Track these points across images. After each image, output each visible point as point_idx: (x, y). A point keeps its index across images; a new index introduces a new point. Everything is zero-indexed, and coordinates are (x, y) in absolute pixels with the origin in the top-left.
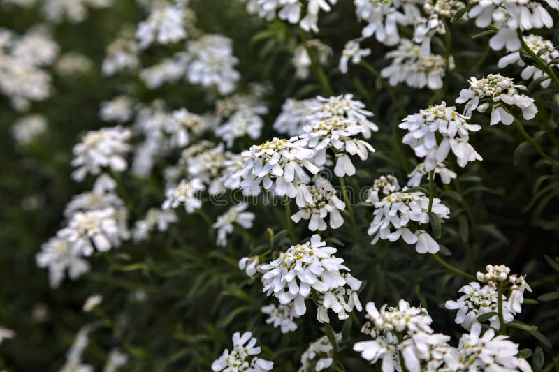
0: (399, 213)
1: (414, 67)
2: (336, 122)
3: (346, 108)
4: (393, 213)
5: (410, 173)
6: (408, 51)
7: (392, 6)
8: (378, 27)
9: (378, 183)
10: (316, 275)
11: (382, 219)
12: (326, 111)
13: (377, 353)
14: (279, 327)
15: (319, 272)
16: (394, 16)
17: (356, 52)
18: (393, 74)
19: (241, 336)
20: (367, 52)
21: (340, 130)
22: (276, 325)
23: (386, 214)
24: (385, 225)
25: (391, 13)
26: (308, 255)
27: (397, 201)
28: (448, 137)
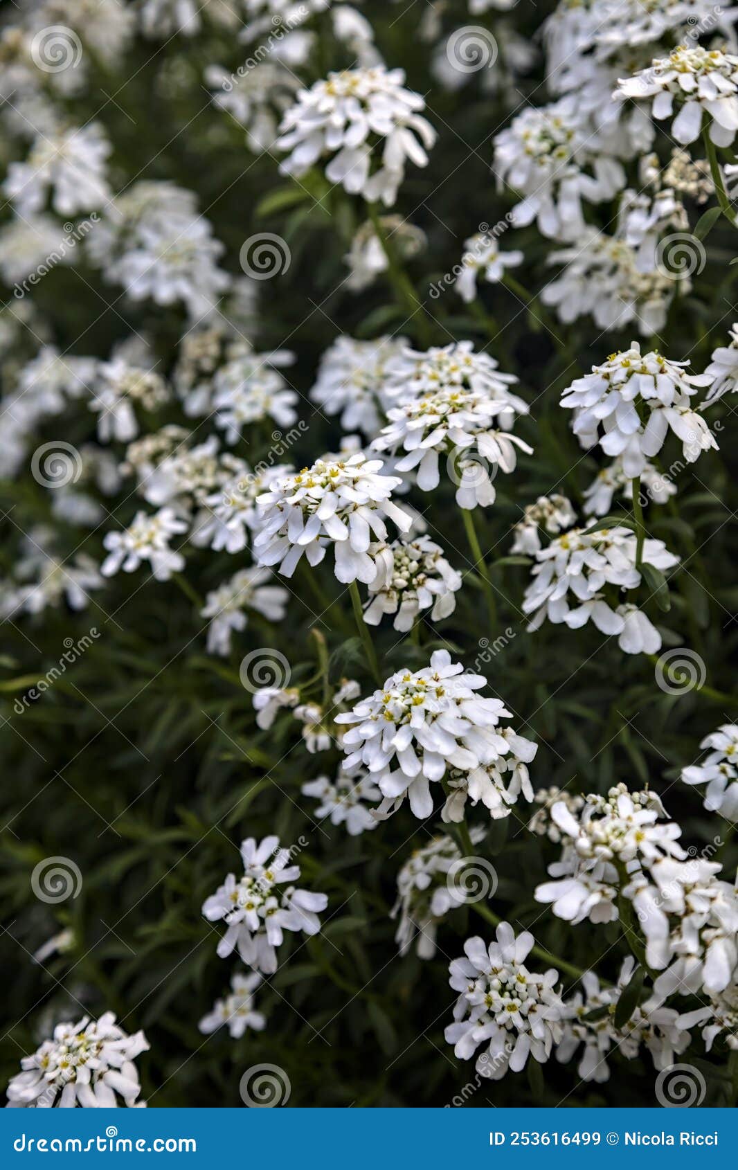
0: (585, 570)
1: (610, 284)
2: (454, 398)
3: (467, 371)
4: (575, 569)
5: (586, 488)
6: (597, 251)
7: (572, 162)
8: (543, 205)
9: (533, 513)
10: (454, 735)
11: (551, 582)
12: (424, 378)
13: (582, 903)
14: (344, 823)
15: (459, 730)
16: (577, 184)
17: (492, 258)
18: (567, 298)
19: (258, 845)
20: (515, 258)
21: (464, 412)
22: (336, 820)
23: (560, 573)
24: (558, 594)
25: (570, 177)
26: (434, 694)
27: (582, 548)
28: (661, 407)
